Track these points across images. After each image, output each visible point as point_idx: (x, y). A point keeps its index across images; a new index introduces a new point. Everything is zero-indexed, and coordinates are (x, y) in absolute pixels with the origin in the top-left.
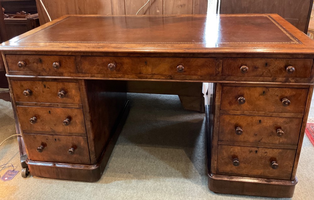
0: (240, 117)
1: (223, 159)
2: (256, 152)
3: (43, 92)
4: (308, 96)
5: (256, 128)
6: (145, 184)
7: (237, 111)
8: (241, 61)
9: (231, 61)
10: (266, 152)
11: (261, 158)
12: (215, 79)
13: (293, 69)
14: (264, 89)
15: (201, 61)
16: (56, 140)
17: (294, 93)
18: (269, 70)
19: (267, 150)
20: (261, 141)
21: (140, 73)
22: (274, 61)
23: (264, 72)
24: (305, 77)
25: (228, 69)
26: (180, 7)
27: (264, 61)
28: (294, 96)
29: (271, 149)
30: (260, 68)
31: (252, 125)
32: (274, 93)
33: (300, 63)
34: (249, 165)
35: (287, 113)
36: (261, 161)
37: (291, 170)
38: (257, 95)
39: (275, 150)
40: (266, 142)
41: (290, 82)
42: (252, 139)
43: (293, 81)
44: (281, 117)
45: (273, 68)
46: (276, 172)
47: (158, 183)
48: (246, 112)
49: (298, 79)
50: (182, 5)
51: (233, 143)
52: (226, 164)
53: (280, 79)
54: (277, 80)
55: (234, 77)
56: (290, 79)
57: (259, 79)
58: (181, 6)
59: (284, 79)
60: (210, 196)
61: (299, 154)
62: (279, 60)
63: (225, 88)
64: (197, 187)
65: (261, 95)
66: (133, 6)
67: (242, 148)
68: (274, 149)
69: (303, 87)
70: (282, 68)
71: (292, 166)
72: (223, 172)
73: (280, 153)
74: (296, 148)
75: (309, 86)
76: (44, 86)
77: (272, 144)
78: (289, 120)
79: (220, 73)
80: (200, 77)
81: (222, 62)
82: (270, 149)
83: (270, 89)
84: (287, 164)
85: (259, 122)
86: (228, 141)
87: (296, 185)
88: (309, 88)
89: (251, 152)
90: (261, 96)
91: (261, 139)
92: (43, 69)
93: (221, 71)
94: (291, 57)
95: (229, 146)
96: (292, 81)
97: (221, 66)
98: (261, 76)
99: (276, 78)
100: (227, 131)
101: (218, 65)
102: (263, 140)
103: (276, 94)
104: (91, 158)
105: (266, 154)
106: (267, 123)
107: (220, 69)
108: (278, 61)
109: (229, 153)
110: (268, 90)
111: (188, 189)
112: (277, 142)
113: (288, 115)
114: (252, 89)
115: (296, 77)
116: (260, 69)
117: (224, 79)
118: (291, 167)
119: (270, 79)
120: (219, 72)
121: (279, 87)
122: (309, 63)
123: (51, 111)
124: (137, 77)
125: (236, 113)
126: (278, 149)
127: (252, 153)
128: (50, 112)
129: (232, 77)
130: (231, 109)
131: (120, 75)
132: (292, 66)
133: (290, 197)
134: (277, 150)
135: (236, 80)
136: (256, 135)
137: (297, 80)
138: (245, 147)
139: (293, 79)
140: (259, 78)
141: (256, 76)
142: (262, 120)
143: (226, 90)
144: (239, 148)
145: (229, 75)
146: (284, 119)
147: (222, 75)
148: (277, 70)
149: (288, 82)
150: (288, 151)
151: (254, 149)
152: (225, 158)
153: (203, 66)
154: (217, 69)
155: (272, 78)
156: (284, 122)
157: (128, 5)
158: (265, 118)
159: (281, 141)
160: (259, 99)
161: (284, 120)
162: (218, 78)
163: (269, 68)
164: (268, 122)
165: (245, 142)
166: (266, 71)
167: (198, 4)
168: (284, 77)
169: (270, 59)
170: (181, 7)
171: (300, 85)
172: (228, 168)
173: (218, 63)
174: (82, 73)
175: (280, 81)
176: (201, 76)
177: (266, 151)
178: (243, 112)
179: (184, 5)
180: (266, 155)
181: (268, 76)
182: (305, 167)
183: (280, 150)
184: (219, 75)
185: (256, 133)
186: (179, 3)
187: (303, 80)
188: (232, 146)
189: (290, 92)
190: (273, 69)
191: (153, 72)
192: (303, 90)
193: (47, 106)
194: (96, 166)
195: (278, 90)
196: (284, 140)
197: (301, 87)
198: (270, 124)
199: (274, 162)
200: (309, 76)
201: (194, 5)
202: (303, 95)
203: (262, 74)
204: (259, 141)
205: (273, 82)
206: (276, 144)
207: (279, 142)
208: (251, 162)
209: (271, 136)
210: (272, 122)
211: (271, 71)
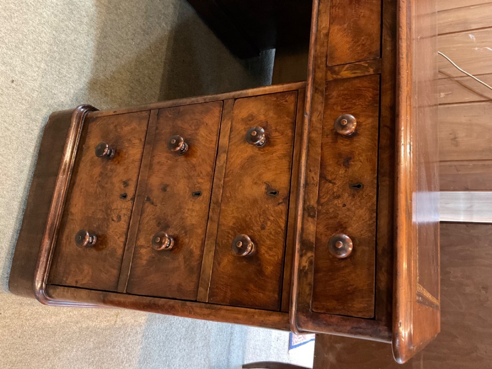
0: (213, 146)
1: (115, 126)
2: (125, 196)
4: (257, 310)
5: (182, 187)
7: (227, 137)
8: (370, 120)
9: (371, 94)
10: (119, 218)
11: (108, 209)
12: (319, 68)
13: (344, 255)
14: (283, 192)
17: (269, 269)
18: (338, 197)
19: (124, 219)
20: (147, 204)
22: (369, 204)
23: (334, 184)
24: (315, 297)
25: (346, 92)
26: (452, 136)
27: (368, 177)
28: (260, 272)
29: (125, 230)
30: (346, 170)
31: (189, 178)
32: (272, 218)
33: (361, 278)
34: (95, 185)
35: (215, 257)
36: (100, 210)
37: (70, 281)
38: (268, 176)
39: (123, 239)
40: (145, 215)
41: (301, 256)
42: (155, 181)
43: (305, 263)
44: (203, 244)
45: (344, 205)
46: (69, 247)
47: (85, 20)
48: (223, 157)
49: (310, 276)
50: (457, 140)
51: (150, 141)
52: (105, 135)
53: (311, 227)
54: (310, 219)
55: (322, 112)
56: (310, 254)
57: (312, 174)
58: (455, 138)
59: (312, 239)
61: (106, 302)
62: (371, 219)
63: (291, 99)
65: (268, 187)
66: (454, 47)
67: (137, 164)
68: (124, 236)
69: (285, 294)
70: (346, 228)
71: (78, 286)
72: (89, 130)
73: (113, 253)
74: (120, 290)
75: (287, 311)
77: (139, 230)
78: (195, 263)
79: (335, 76)
80: (325, 31)
81: (367, 73)
82: (126, 227)
83: (282, 208)
84: (86, 272)
85: (197, 191)
86: (157, 128)
88: (280, 311)
89: (126, 184)
90: (264, 187)
91: (152, 203)
93: (339, 77)
94: (380, 252)
95: (145, 134)
96: (305, 259)
97: (355, 75)
98: (322, 177)
99: (313, 217)
100: (179, 123)
101: (359, 67)
102: (149, 209)
103: (269, 223)
105: (115, 219)
106: (193, 210)
107: (345, 73)
108: (367, 216)
109: (129, 138)
110: (281, 201)
112: (142, 241)
113: (208, 260)
114: (285, 163)
115: (316, 271)
116: (343, 171)
117: (316, 89)
118: (77, 282)
119: (313, 202)
120: (337, 73)
121: (288, 231)
122: (362, 305)
125: (224, 136)
126: (125, 245)
127: (122, 186)
129: (320, 108)
130: (234, 123)
132: (352, 252)
133: (9, 290)
134: (122, 245)
135: (314, 119)
136: (164, 189)
137: (306, 273)
138: (138, 170)
139: (311, 263)
140: (315, 174)
141: (321, 165)
142: (201, 198)
143: (286, 101)
144: (138, 156)
145: (327, 98)
146: (199, 253)
147: (328, 83)
148: (340, 217)
149: (301, 250)
150: (115, 272)
151: (130, 191)
152: (119, 130)
153: (357, 32)
154: (347, 66)
155: (316, 206)
156: (191, 253)
157: (455, 38)
158: (205, 206)
159: (143, 251)
160: (256, 183)
161: (197, 252)
163: (346, 195)
164: (194, 214)
165: (150, 166)
166: (335, 190)
167: (459, 171)
168: (317, 238)
169: (373, 194)
170: (452, 139)
171: (291, 284)
172: (93, 141)
173: (367, 65)
175: (305, 227)
176: (327, 35)
177: (122, 217)
178: (224, 152)
179: (457, 145)
180: (113, 220)
181: (321, 195)
183: (120, 252)
184: (329, 73)
185: (168, 189)
186: (461, 134)
187: (307, 290)
188: (143, 140)
189: (272, 258)
190: (341, 205)
192: (276, 296)
195: (280, 227)
196: (145, 258)
197: (285, 287)
198: (188, 219)
199: (93, 238)
200: (317, 308)
201: (456, 163)
202: (261, 295)
203: (329, 178)
204: (149, 199)
205: (304, 209)
206: (137, 239)
207: (141, 247)
208: (103, 187)
209: (159, 224)
210: (194, 222)
211: (336, 202)
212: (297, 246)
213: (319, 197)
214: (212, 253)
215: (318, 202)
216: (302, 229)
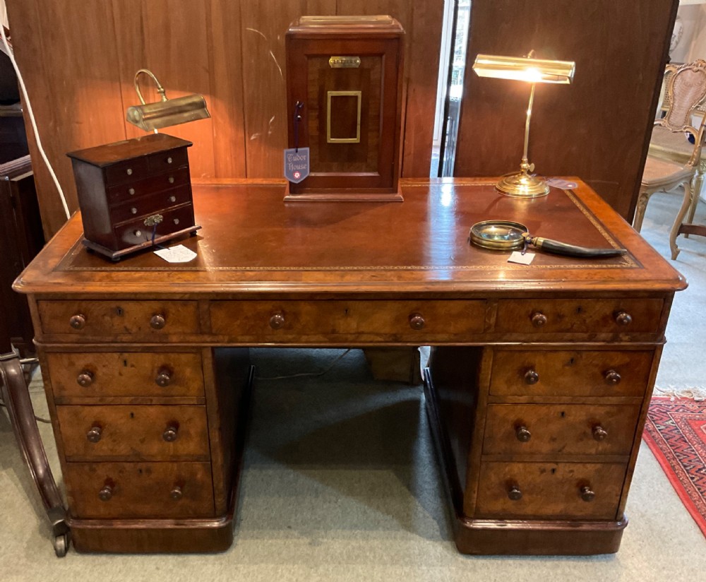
0: (525, 407)
1: (489, 489)
2: (553, 471)
3: (120, 374)
4: (652, 365)
5: (554, 427)
6: (328, 549)
7: (520, 398)
8: (532, 304)
9: (513, 304)
10: (572, 471)
11: (562, 483)
12: (482, 339)
13: (629, 317)
14: (572, 355)
15: (456, 306)
16: (141, 471)
17: (627, 359)
18: (584, 320)
19: (572, 467)
20: (564, 451)
21: (334, 332)
22: (593, 303)
23: (574, 323)
24: (648, 331)
25: (507, 320)
27: (574, 304)
28: (627, 365)
29: (582, 465)
30: (566, 317)
31: (548, 422)
32: (591, 360)
33: (640, 306)
34: (539, 497)
35: (612, 396)
36: (562, 488)
37: (617, 502)
38: (559, 365)
39: (588, 465)
40: (572, 451)
41: (621, 341)
42: (546, 448)
43: (627, 338)
44: (601, 405)
45: (591, 317)
46: (588, 508)
47: (355, 544)
48: (537, 399)
49: (634, 335)
51: (509, 457)
52: (496, 497)
53: (603, 336)
54: (598, 336)
55: (518, 334)
56: (621, 335)
57: (565, 337)
59: (611, 335)
60: (462, 562)
61: (632, 471)
62: (603, 301)
63: (499, 355)
64: (433, 546)
65: (567, 365)
67: (527, 465)
69: (644, 349)
70: (607, 315)
71: (620, 493)
72: (488, 512)
73: (598, 471)
74: (627, 460)
75: (655, 347)
76: (123, 364)
77: (584, 454)
78: (615, 409)
79: (492, 328)
80: (451, 336)
81: (496, 307)
82: (579, 465)
83: (584, 355)
84: (610, 490)
85: (560, 415)
86: (500, 453)
87: (625, 530)
88: (654, 351)
89: (543, 471)
90: (567, 368)
91: (564, 447)
92: (125, 327)
93: (494, 324)
94: (625, 297)
95: (502, 463)
96: (624, 339)
97: (495, 314)
98: (568, 331)
99: (596, 335)
100: (500, 436)
101: (490, 312)
102: (567, 449)
103: (594, 362)
104: (217, 504)
105: (571, 474)
106: (576, 416)
107: (493, 320)
108: (601, 304)
109: (502, 476)
110: (579, 356)
111: (417, 552)
112: (593, 451)
113: (614, 400)
114: (551, 355)
115: (632, 331)
117: (500, 339)
118: (617, 495)
119: (585, 335)
120: (490, 326)
121: (599, 349)
122: (656, 305)
123: (134, 412)
124: (326, 339)
125: (519, 400)
126: (593, 463)
127: (545, 474)
128: (132, 414)
129: (515, 335)
130: (510, 394)
131: (290, 337)
132: (626, 313)
133: (614, 552)
134: (593, 465)
135: (523, 339)
136: (554, 440)
137: (633, 337)
138: (534, 464)
139: (627, 335)
140: (564, 335)
141: (559, 332)
142: (566, 412)
143: (501, 358)
144: (521, 465)
145: (508, 332)
146: (608, 407)
147: (496, 332)
148: (598, 319)
149: (617, 341)
150: (613, 466)
151: (550, 466)
152: (493, 486)
153: (460, 315)
154: (487, 320)
155: (588, 334)
156: (608, 413)
158: (573, 408)
159: (600, 448)
160: (563, 373)
161: (607, 409)
162: (488, 337)
163: (584, 316)
164: (578, 415)
165: (532, 454)
166: (579, 323)
168: (611, 332)
169: (586, 301)
171: (639, 346)
172: (499, 506)
173: (490, 308)
174: (211, 334)
175: (602, 339)
176: (455, 335)
177: (571, 469)
178: (532, 398)
180: (572, 476)
181: (580, 331)
182: (636, 492)
183: (599, 466)
184: (489, 331)
185: (555, 437)
187: (644, 336)
188: (507, 463)
189: (619, 359)
190: (591, 319)
191: (361, 330)
192: (645, 354)
193: (127, 402)
194: (224, 519)
195: (598, 355)
196: (606, 446)
198: (581, 418)
199: (585, 489)
202: (643, 363)
203: (570, 327)
204: (560, 451)
205: (589, 341)
206: (590, 454)
207: (597, 449)
208: (542, 490)
209: (581, 440)
210: (584, 414)
211: (587, 322)
212: (616, 344)
213: (582, 332)
214: (610, 398)
215: (586, 332)
216: (603, 341)
